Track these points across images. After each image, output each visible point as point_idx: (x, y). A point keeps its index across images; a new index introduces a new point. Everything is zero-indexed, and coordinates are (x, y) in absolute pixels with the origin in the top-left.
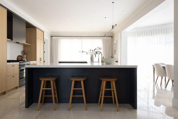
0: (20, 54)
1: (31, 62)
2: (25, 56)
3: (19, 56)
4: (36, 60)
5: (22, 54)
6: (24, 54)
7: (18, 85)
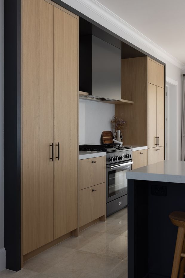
0: (108, 128)
1: (134, 149)
2: (119, 131)
3: (105, 134)
4: (145, 143)
5: (112, 127)
6: (117, 129)
7: (104, 213)
